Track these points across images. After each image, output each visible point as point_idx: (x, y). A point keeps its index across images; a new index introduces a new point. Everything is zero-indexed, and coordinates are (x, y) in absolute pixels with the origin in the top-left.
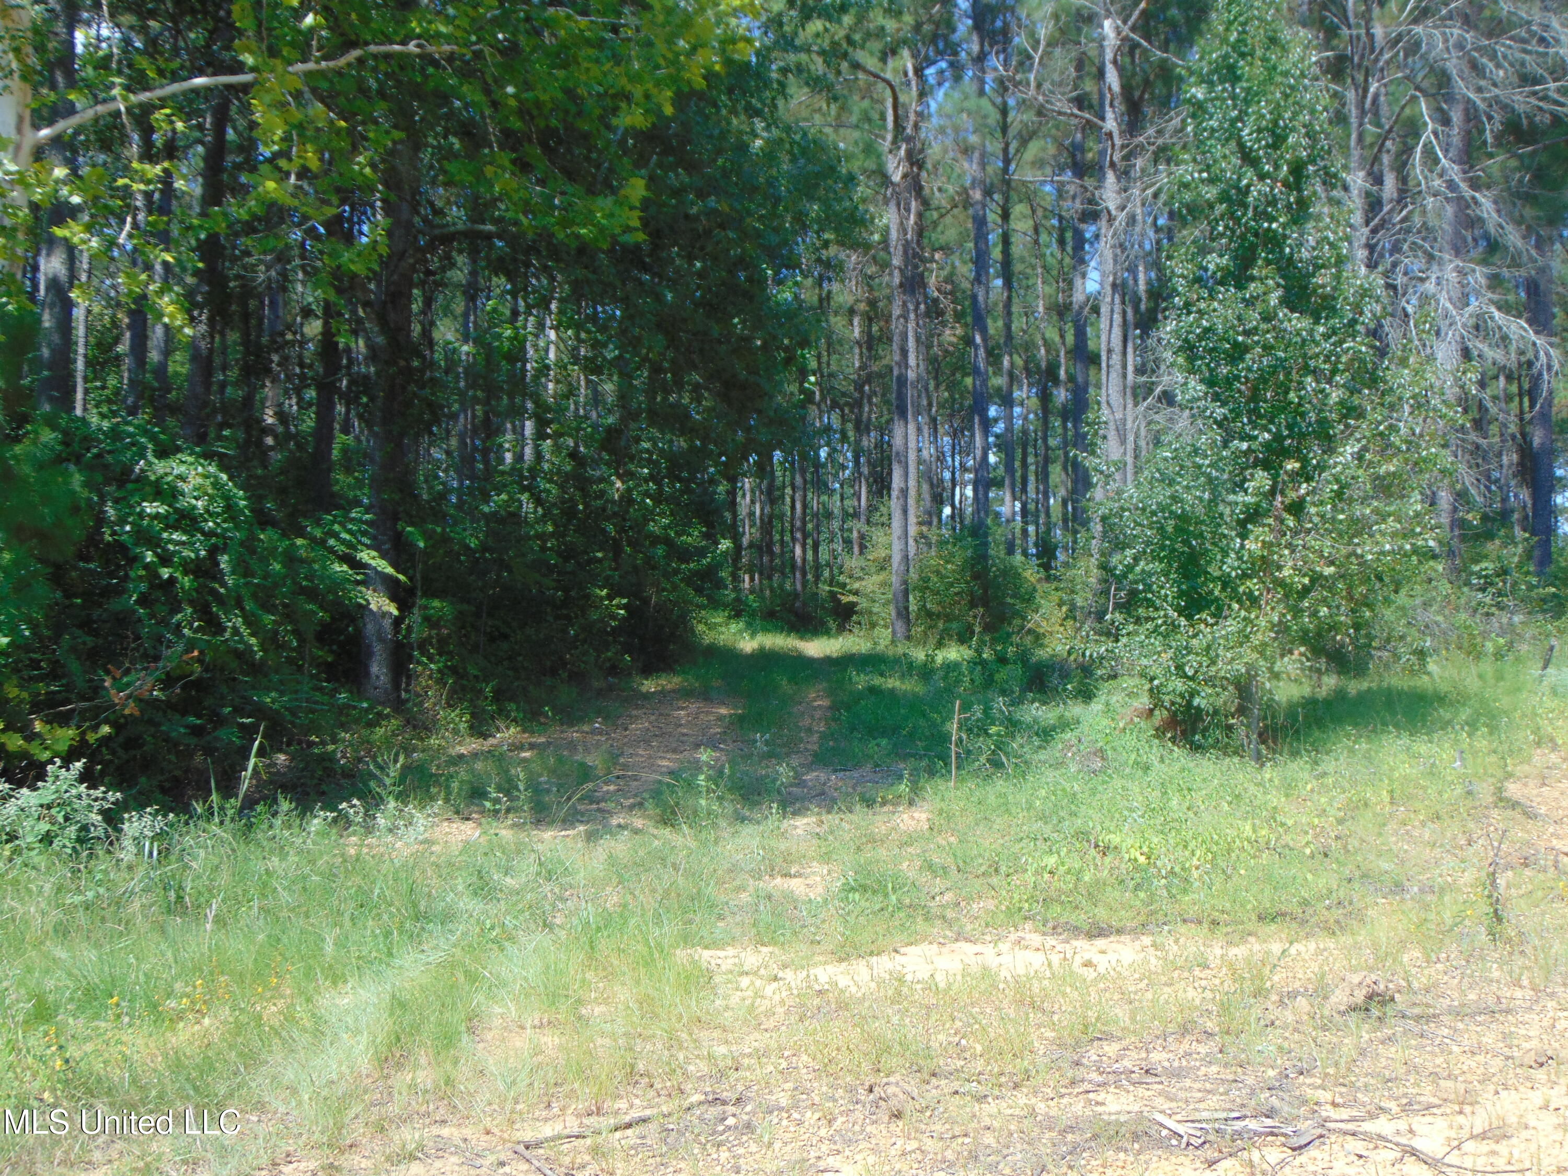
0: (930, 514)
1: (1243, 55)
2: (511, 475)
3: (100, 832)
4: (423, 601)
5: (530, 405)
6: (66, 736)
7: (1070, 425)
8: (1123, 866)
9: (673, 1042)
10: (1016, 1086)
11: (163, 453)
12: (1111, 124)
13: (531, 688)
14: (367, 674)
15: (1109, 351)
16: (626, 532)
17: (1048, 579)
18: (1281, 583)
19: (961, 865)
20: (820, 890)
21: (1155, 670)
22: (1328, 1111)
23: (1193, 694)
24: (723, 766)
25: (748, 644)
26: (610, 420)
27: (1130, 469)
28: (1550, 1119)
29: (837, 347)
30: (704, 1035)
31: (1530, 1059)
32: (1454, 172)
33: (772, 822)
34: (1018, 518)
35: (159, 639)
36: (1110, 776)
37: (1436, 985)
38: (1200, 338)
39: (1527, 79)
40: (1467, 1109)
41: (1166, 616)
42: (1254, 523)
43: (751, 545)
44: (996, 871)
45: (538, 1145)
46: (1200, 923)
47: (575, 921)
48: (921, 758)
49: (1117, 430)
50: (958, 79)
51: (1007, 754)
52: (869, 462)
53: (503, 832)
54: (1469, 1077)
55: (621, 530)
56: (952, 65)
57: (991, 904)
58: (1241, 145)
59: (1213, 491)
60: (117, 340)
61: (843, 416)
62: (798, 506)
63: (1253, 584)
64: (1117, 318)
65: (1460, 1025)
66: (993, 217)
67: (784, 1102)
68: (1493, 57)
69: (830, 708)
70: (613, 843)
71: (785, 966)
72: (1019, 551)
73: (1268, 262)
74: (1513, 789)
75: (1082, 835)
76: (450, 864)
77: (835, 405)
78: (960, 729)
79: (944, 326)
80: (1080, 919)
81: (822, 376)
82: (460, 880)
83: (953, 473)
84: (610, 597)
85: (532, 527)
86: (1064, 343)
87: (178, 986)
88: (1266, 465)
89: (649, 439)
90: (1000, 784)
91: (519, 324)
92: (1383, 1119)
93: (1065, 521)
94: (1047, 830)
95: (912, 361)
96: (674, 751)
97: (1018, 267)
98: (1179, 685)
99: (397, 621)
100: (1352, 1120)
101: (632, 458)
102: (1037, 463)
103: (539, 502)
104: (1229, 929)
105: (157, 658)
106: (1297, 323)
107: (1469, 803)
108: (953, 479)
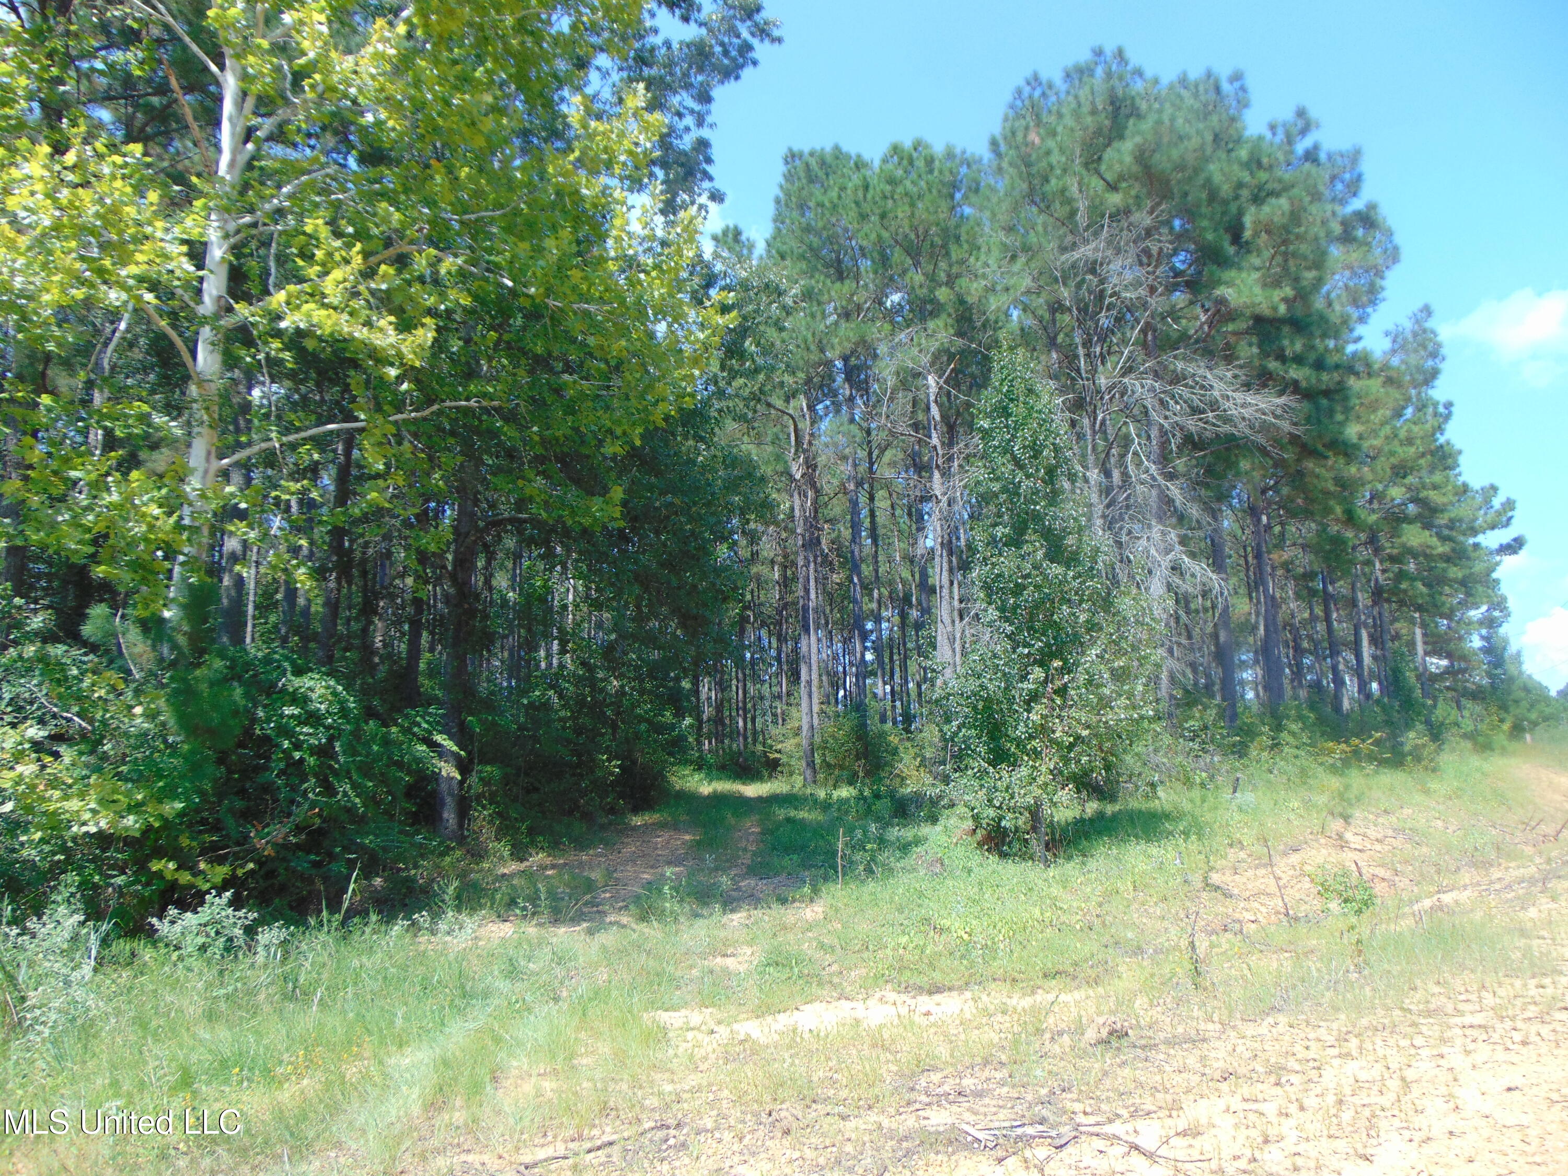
0: (829, 697)
1: (1012, 400)
2: (544, 677)
3: (241, 942)
4: (478, 768)
5: (556, 630)
6: (221, 872)
8: (953, 941)
9: (636, 1084)
10: (870, 1108)
11: (299, 672)
12: (935, 441)
13: (554, 825)
14: (441, 818)
15: (942, 586)
16: (621, 715)
17: (907, 739)
18: (1053, 741)
19: (844, 944)
20: (747, 965)
21: (975, 803)
22: (1080, 1118)
23: (1001, 818)
24: (682, 878)
25: (706, 789)
26: (611, 638)
28: (1231, 1119)
29: (764, 585)
30: (658, 1076)
31: (1217, 1076)
32: (1153, 468)
33: (716, 917)
34: (889, 697)
35: (292, 802)
36: (946, 878)
37: (1156, 1022)
38: (994, 581)
39: (1195, 411)
40: (1174, 1113)
41: (980, 766)
42: (1036, 702)
43: (709, 720)
44: (867, 948)
45: (535, 1165)
46: (1004, 981)
48: (819, 868)
49: (949, 637)
50: (838, 412)
51: (877, 864)
52: (787, 662)
53: (530, 930)
54: (1177, 1090)
55: (618, 714)
56: (833, 403)
57: (864, 971)
58: (1014, 457)
59: (1006, 681)
60: (277, 591)
61: (769, 631)
62: (741, 692)
63: (1035, 743)
64: (945, 563)
65: (1172, 1052)
66: (863, 500)
67: (710, 1125)
68: (1173, 397)
69: (759, 833)
70: (606, 935)
71: (719, 1023)
72: (889, 720)
73: (1035, 531)
74: (1215, 878)
75: (926, 921)
76: (491, 955)
77: (763, 624)
78: (844, 846)
79: (834, 572)
80: (922, 980)
81: (755, 605)
82: (496, 967)
83: (844, 668)
84: (609, 760)
85: (557, 713)
86: (914, 580)
87: (286, 1056)
88: (1041, 663)
90: (871, 886)
91: (546, 577)
92: (1118, 1122)
94: (902, 918)
95: (813, 595)
96: (652, 867)
97: (881, 531)
98: (991, 812)
99: (462, 783)
100: (1098, 1124)
101: (624, 665)
102: (900, 660)
103: (561, 697)
104: (1024, 985)
105: (289, 815)
106: (1056, 570)
107: (1186, 888)
108: (845, 672)
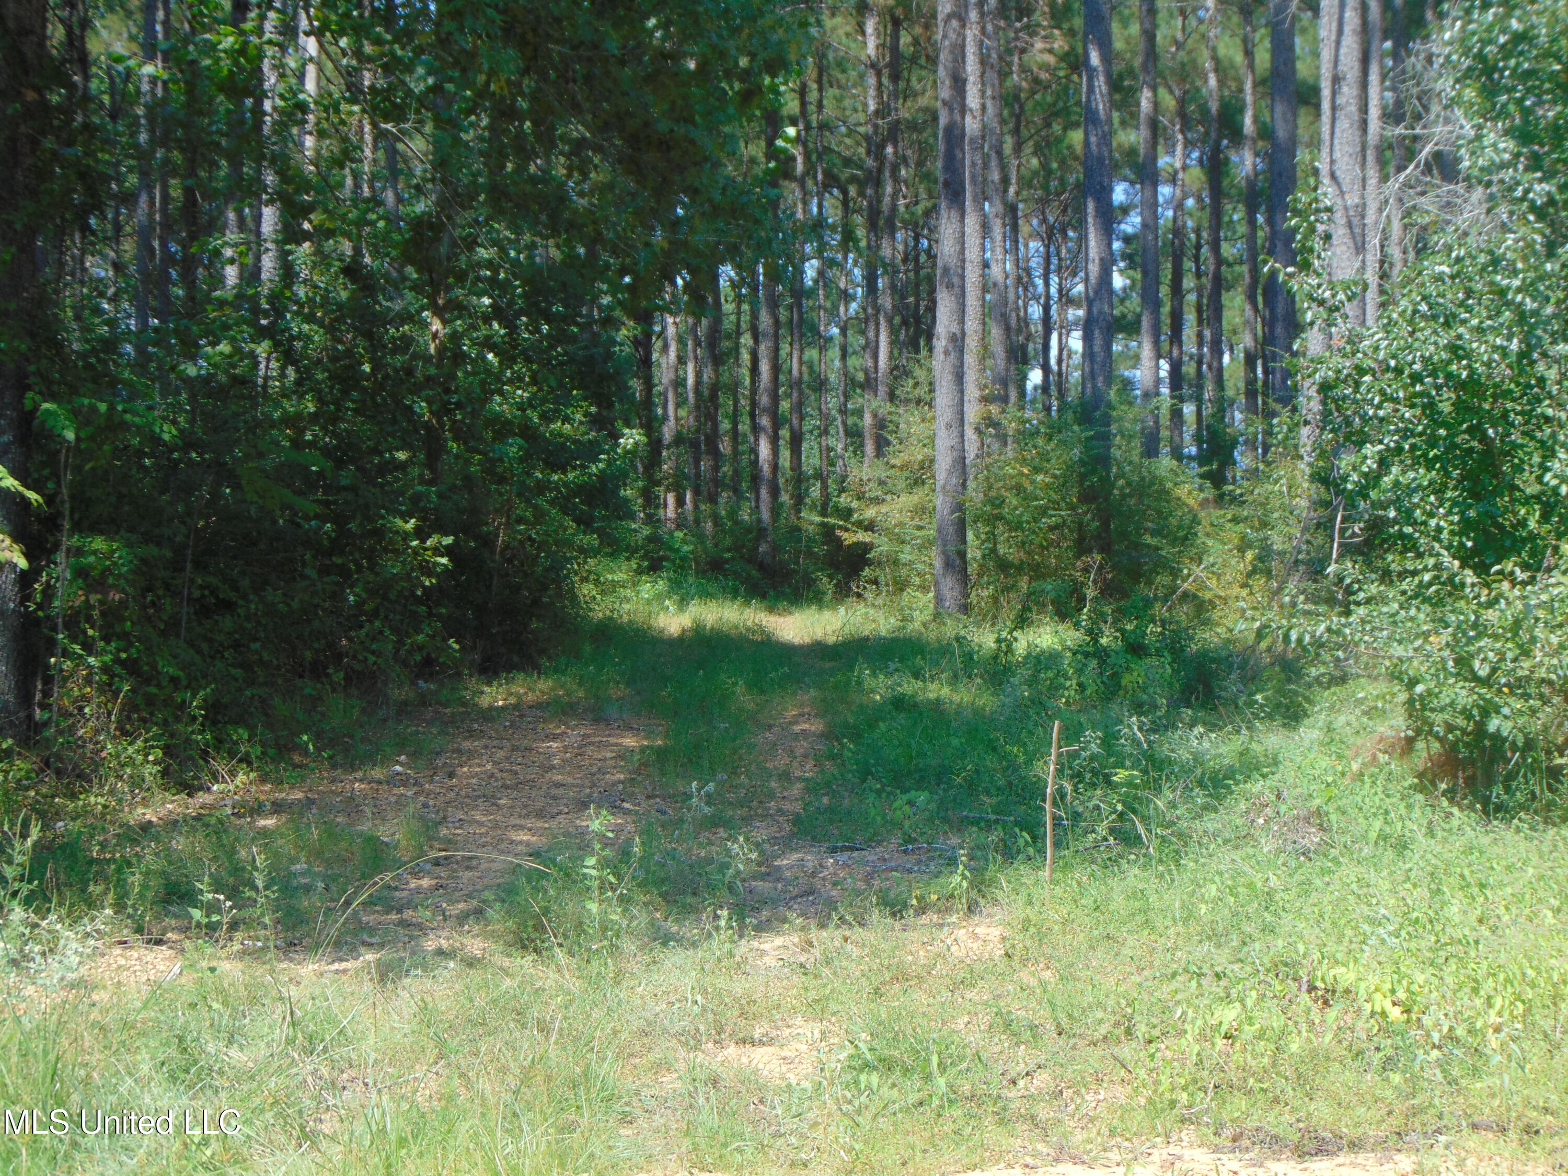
0: (1004, 383)
2: (238, 308)
4: (75, 541)
5: (270, 178)
7: (1260, 219)
8: (1360, 1024)
13: (277, 701)
15: (1337, 80)
16: (449, 412)
17: (1220, 500)
19: (1064, 1022)
20: (807, 1068)
21: (1417, 667)
23: (1488, 710)
24: (629, 842)
25: (674, 620)
26: (420, 207)
27: (1372, 296)
29: (836, 73)
33: (719, 944)
34: (1165, 391)
36: (1335, 860)
38: (1506, 51)
41: (1438, 567)
43: (678, 440)
44: (1129, 1032)
46: (1504, 1130)
47: (359, 1127)
48: (989, 827)
49: (1350, 225)
51: (1145, 819)
52: (893, 287)
53: (225, 966)
55: (442, 410)
57: (1119, 1094)
59: (1527, 337)
61: (845, 203)
62: (765, 367)
64: (1351, 17)
69: (822, 735)
70: (429, 983)
72: (1165, 450)
75: (1285, 967)
76: (126, 1025)
77: (831, 181)
78: (1060, 772)
79: (1032, 34)
81: (808, 128)
82: (144, 1055)
83: (1047, 308)
84: (421, 533)
85: (278, 404)
86: (1251, 66)
89: (495, 243)
90: (1134, 875)
91: (248, 26)
93: (1251, 393)
94: (1222, 959)
95: (973, 100)
96: (540, 814)
98: (1463, 694)
99: (25, 579)
101: (461, 277)
102: (1199, 290)
103: (288, 357)
104: (1557, 1142)
108: (1046, 319)
